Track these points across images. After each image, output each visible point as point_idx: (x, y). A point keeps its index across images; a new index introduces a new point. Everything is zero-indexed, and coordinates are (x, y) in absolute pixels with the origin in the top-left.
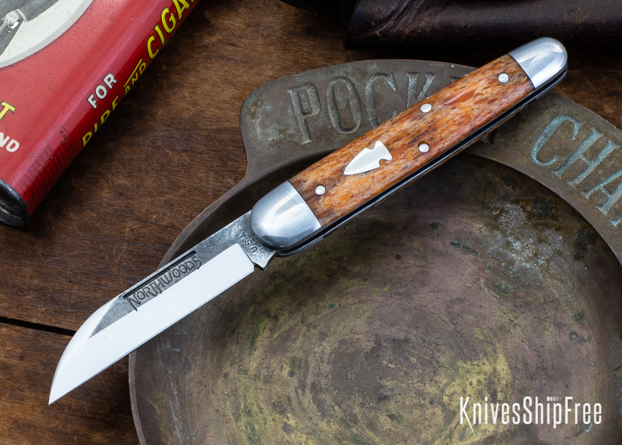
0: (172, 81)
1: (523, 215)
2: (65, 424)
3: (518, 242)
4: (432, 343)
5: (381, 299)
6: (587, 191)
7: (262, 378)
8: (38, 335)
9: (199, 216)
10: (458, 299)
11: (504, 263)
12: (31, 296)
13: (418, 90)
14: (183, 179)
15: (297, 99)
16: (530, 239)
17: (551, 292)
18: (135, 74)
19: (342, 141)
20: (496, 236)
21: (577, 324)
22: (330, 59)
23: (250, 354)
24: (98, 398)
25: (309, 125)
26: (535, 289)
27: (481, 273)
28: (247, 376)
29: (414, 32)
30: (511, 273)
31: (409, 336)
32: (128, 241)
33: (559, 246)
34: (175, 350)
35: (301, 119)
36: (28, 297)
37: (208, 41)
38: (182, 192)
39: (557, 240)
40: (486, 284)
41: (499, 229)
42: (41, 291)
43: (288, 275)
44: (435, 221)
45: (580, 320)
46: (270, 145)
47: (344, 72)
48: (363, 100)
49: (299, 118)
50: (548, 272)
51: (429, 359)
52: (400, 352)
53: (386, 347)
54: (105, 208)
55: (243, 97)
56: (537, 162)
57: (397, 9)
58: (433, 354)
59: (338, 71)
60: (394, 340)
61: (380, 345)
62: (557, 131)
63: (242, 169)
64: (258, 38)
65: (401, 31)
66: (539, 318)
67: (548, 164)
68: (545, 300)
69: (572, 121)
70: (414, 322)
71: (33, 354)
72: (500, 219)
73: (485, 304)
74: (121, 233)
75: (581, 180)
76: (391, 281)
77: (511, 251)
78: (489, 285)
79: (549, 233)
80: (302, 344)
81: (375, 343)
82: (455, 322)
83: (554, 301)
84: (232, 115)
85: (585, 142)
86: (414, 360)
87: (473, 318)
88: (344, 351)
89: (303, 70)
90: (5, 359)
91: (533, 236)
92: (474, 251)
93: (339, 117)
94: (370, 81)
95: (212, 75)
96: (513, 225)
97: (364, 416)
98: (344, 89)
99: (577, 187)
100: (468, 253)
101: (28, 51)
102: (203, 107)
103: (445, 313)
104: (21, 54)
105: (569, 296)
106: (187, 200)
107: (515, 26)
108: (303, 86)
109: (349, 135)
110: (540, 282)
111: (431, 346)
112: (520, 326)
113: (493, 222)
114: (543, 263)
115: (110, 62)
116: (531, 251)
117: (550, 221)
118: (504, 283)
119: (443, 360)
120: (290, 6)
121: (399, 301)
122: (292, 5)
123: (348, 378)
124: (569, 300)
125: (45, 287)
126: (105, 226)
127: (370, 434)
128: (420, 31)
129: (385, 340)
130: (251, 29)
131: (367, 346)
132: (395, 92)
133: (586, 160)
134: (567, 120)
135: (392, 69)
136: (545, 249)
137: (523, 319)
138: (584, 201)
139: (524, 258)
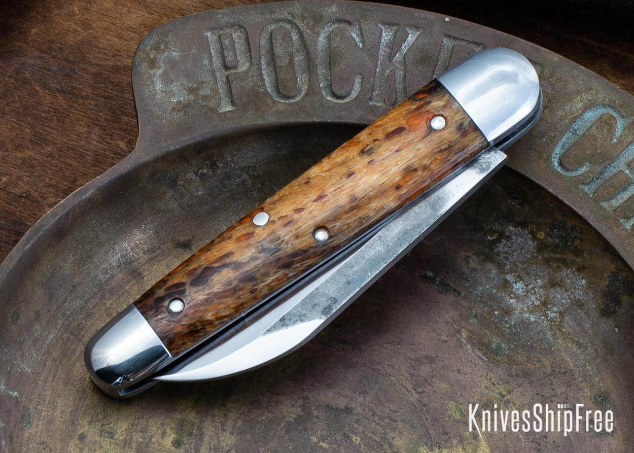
1: (531, 245)
3: (521, 282)
4: (385, 419)
6: (628, 218)
7: (134, 446)
9: (63, 201)
10: (427, 357)
11: (497, 311)
13: (395, 51)
15: (218, 46)
16: (538, 281)
17: (563, 360)
19: (278, 112)
20: (489, 271)
23: (118, 410)
25: (233, 84)
26: (540, 353)
27: (463, 323)
28: (112, 440)
30: (507, 326)
31: (353, 405)
33: (580, 294)
34: (11, 393)
35: (221, 75)
39: (577, 285)
40: (469, 339)
41: (494, 262)
45: (601, 403)
46: (174, 109)
47: (289, 13)
48: (313, 56)
49: (218, 74)
50: (559, 329)
51: (378, 440)
52: (338, 426)
53: (317, 417)
56: (559, 169)
58: (385, 434)
59: (281, 10)
60: (330, 408)
61: (310, 413)
62: (591, 127)
66: (543, 396)
67: (574, 174)
68: (553, 370)
69: (615, 115)
70: (361, 385)
72: (496, 247)
73: (465, 368)
75: (621, 201)
77: (509, 295)
78: (474, 341)
79: (567, 274)
81: (302, 410)
82: (419, 390)
83: (566, 372)
85: (630, 148)
86: (356, 440)
87: (446, 386)
88: (256, 417)
91: (543, 276)
92: (455, 290)
93: (277, 77)
94: (326, 29)
96: (515, 257)
98: (286, 37)
99: (614, 211)
100: (447, 291)
103: (407, 375)
105: (589, 368)
108: (228, 28)
109: (290, 104)
110: (547, 343)
111: (383, 422)
112: (514, 404)
113: (487, 250)
114: (555, 317)
116: (538, 297)
117: (570, 257)
118: (495, 341)
119: (400, 443)
124: (588, 373)
129: (317, 408)
131: (291, 412)
132: (362, 49)
133: (630, 172)
134: (607, 113)
135: (358, 16)
136: (559, 296)
137: (519, 394)
138: (624, 233)
139: (528, 306)
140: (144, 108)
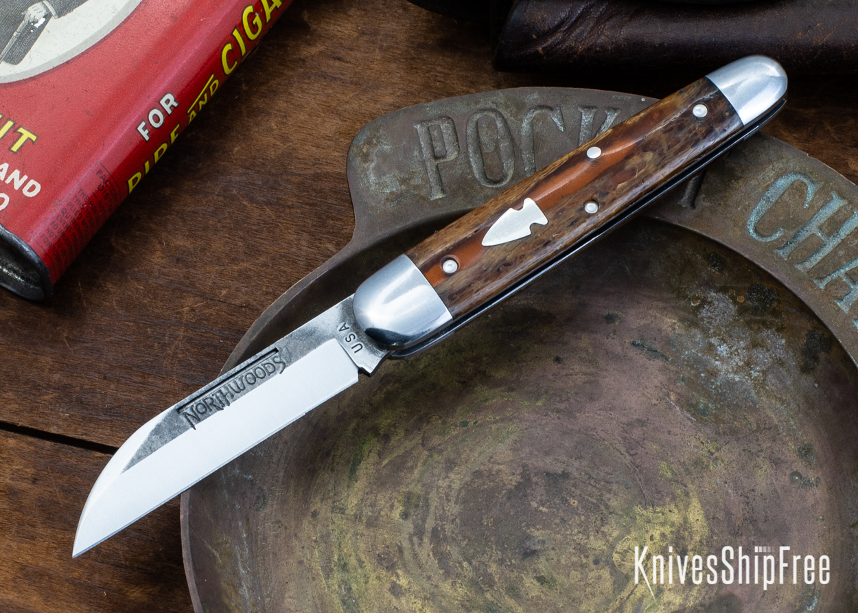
0: (255, 106)
1: (733, 308)
2: (91, 575)
3: (725, 345)
4: (600, 481)
5: (532, 417)
6: (821, 279)
7: (364, 520)
8: (58, 450)
9: (285, 293)
10: (639, 420)
11: (703, 373)
12: (51, 396)
13: (594, 132)
14: (266, 242)
15: (427, 137)
16: (741, 342)
17: (767, 416)
18: (203, 96)
20: (694, 336)
21: (802, 462)
22: (472, 83)
23: (348, 486)
24: (138, 539)
25: (443, 173)
26: (745, 411)
27: (671, 387)
28: (343, 516)
29: (590, 49)
30: (713, 387)
31: (570, 469)
32: (186, 325)
33: (780, 353)
34: (245, 476)
35: (431, 165)
36: (46, 397)
37: (305, 53)
38: (262, 259)
39: (778, 344)
40: (678, 402)
41: (699, 327)
42: (64, 390)
43: (405, 380)
44: (611, 313)
45: (805, 455)
46: (387, 199)
47: (493, 102)
48: (518, 142)
49: (428, 164)
50: (763, 387)
51: (595, 501)
52: (556, 491)
53: (536, 483)
54: (156, 278)
55: (351, 132)
56: (754, 236)
57: (568, 18)
58: (601, 495)
59: (485, 100)
60: (548, 474)
61: (529, 480)
62: (783, 194)
63: (347, 231)
64: (374, 50)
65: (573, 48)
66: (750, 451)
67: (769, 239)
68: (758, 426)
69: (805, 181)
70: (577, 450)
71: (50, 476)
72: (700, 313)
73: (675, 429)
74: (177, 313)
75: (814, 263)
76: (546, 392)
77: (714, 358)
78: (682, 403)
79: (766, 333)
80: (422, 474)
81: (522, 478)
82: (632, 452)
83: (771, 428)
84: (336, 156)
85: (822, 212)
86: (574, 503)
87: (658, 448)
88: (478, 486)
89: (436, 98)
90: (11, 482)
91: (745, 338)
92: (663, 356)
93: (483, 164)
94: (529, 116)
95: (309, 99)
96: (718, 321)
97: (503, 576)
98: (491, 125)
99: (808, 272)
100: (655, 357)
101: (56, 58)
102: (296, 144)
103: (620, 439)
104: (47, 63)
105: (792, 423)
106: (269, 270)
107: (730, 47)
108: (436, 119)
109: (497, 189)
110: (752, 401)
111: (599, 484)
112: (723, 461)
113: (691, 316)
114: (758, 376)
115: (170, 78)
116: (742, 358)
117: (769, 318)
118: (702, 402)
119: (615, 503)
120: (420, 9)
121: (557, 421)
122: (422, 6)
123: (483, 524)
124: (791, 428)
125: (69, 385)
126: (155, 303)
127: (511, 602)
128: (598, 49)
129: (536, 474)
130: (365, 38)
131: (511, 480)
132: (563, 133)
133: (822, 235)
134: (798, 180)
135: (559, 101)
136: (761, 356)
137: (727, 451)
138: (818, 293)
139: (732, 367)
140: (360, 200)
